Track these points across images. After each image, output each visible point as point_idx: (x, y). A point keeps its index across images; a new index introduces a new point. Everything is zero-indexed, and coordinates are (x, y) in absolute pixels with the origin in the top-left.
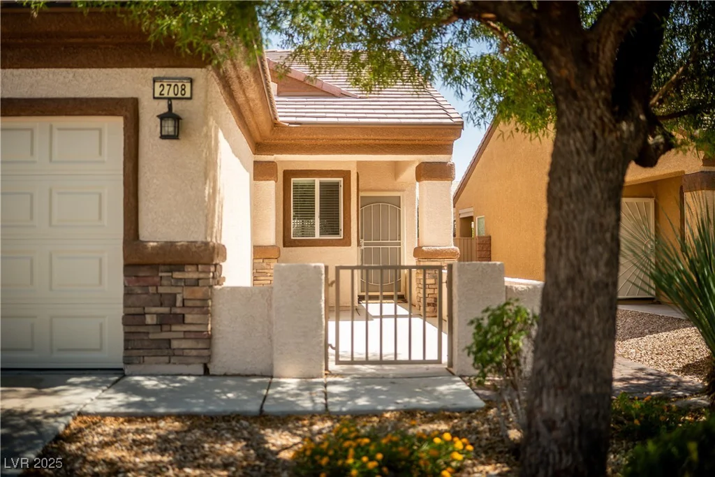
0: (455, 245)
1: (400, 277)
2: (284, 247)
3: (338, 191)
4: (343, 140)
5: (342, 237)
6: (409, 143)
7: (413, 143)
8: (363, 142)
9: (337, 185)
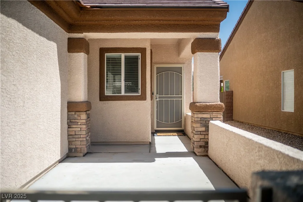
0: (220, 102)
1: (181, 118)
2: (100, 100)
3: (137, 63)
4: (135, 20)
5: (140, 94)
6: (186, 23)
7: (189, 23)
8: (151, 22)
9: (136, 58)
